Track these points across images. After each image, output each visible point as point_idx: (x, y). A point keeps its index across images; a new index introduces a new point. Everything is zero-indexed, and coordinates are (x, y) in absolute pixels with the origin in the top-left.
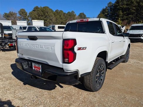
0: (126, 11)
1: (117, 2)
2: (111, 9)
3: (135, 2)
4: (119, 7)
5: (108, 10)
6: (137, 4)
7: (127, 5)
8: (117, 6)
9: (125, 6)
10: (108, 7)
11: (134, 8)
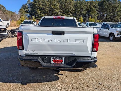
0: (42, 10)
1: (35, 2)
2: (30, 6)
3: (47, 4)
4: (36, 6)
5: (28, 6)
6: (49, 7)
7: (42, 5)
8: (35, 5)
9: (41, 6)
10: (28, 4)
11: (48, 9)
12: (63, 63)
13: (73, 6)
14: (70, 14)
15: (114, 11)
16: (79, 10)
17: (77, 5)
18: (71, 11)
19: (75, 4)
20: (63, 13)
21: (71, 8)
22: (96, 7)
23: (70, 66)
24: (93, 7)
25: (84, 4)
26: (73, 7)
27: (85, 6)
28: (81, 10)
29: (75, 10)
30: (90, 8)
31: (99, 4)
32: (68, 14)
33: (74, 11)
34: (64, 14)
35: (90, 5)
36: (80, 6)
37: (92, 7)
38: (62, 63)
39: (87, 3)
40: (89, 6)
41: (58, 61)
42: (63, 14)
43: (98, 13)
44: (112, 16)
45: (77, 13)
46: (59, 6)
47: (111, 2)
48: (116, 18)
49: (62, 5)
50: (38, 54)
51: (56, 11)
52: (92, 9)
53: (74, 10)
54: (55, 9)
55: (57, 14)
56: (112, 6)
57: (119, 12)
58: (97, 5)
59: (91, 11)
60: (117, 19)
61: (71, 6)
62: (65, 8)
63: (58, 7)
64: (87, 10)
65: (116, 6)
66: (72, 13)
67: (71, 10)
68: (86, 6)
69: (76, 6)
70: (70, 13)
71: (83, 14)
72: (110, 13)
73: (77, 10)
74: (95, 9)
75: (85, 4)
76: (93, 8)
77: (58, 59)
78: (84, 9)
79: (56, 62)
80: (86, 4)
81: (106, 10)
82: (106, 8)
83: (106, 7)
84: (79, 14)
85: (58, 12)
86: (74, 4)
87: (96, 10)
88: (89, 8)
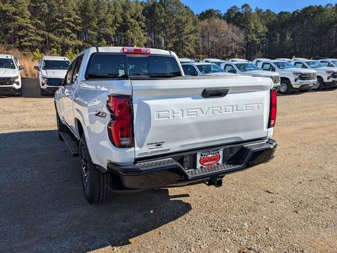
12: (220, 162)
13: (74, 10)
14: (69, 34)
15: (180, 32)
16: (94, 24)
17: (85, 8)
18: (71, 24)
19: (81, 4)
20: (47, 31)
21: (69, 16)
22: (138, 19)
23: (238, 166)
24: (132, 17)
25: (107, 9)
26: (77, 14)
27: (109, 15)
28: (100, 22)
29: (84, 23)
30: (125, 21)
31: (144, 11)
32: (63, 32)
33: (79, 25)
34: (51, 31)
35: (122, 10)
36: (96, 11)
37: (129, 16)
38: (218, 164)
39: (114, 5)
40: (121, 14)
41: (210, 159)
42: (45, 33)
43: (146, 33)
44: (176, 42)
45: (89, 31)
46: (29, 6)
47: (171, 8)
48: (187, 48)
49: (39, 5)
50: (169, 149)
51: (21, 21)
52: (129, 24)
53: (80, 22)
54: (15, 14)
55: (26, 32)
56: (175, 19)
57: (190, 34)
58: (140, 13)
59: (129, 29)
60: (188, 50)
61: (69, 9)
62: (49, 14)
63: (26, 8)
64: (117, 25)
65: (184, 19)
66: (74, 30)
67: (70, 21)
68: (113, 13)
69: (83, 11)
70: (68, 31)
71: (109, 35)
72: (173, 36)
73: (90, 24)
74: (137, 23)
75: (109, 8)
76: (132, 20)
77: (210, 156)
78: (110, 21)
79: (207, 163)
80: (112, 9)
81: (164, 29)
82: (163, 24)
83: (163, 21)
84: (96, 33)
85: (27, 27)
86: (78, 4)
87: (140, 25)
88: (120, 19)
